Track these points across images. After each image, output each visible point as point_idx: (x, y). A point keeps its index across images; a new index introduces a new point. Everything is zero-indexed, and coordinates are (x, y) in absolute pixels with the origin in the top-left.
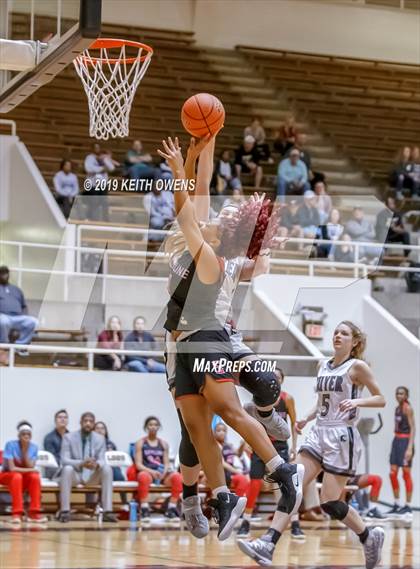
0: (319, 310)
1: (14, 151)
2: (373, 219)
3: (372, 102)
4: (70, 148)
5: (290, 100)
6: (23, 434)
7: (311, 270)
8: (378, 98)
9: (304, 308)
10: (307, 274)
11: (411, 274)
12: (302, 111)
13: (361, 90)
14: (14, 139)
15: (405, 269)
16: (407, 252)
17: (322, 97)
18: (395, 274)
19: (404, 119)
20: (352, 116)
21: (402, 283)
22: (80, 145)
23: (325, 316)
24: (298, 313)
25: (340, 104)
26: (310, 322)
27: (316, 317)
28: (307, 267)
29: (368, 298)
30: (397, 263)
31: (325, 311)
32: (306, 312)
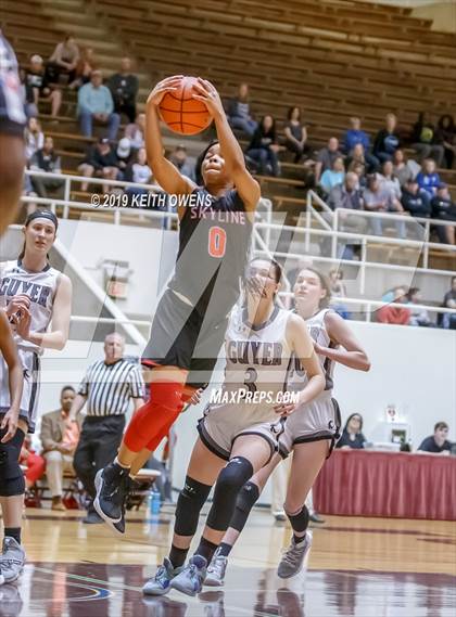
0: (125, 265)
3: (195, 24)
5: (100, 14)
7: (117, 217)
8: (202, 20)
9: (107, 261)
10: (112, 221)
12: (113, 29)
13: (182, 10)
17: (137, 15)
19: (232, 47)
20: (171, 38)
23: (131, 272)
24: (99, 267)
25: (159, 24)
26: (113, 279)
27: (120, 273)
28: (113, 214)
31: (131, 267)
32: (109, 266)
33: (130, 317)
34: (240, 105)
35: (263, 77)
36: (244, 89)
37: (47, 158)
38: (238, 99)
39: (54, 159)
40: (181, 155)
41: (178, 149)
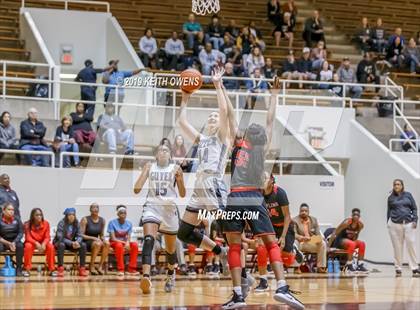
0: (320, 129)
1: (109, 23)
2: (355, 67)
4: (146, 20)
6: (120, 213)
7: (315, 102)
9: (310, 128)
10: (312, 105)
11: (381, 104)
14: (108, 15)
15: (377, 101)
16: (377, 89)
18: (369, 105)
21: (375, 110)
22: (151, 18)
23: (325, 134)
24: (306, 131)
26: (314, 138)
27: (318, 134)
28: (311, 100)
29: (354, 121)
30: (371, 97)
31: (325, 130)
32: (311, 130)
33: (327, 159)
34: (378, 31)
35: (391, 16)
36: (380, 22)
37: (269, 70)
38: (376, 28)
39: (273, 71)
40: (347, 63)
41: (344, 60)
